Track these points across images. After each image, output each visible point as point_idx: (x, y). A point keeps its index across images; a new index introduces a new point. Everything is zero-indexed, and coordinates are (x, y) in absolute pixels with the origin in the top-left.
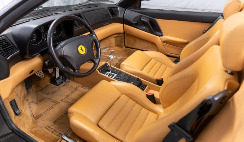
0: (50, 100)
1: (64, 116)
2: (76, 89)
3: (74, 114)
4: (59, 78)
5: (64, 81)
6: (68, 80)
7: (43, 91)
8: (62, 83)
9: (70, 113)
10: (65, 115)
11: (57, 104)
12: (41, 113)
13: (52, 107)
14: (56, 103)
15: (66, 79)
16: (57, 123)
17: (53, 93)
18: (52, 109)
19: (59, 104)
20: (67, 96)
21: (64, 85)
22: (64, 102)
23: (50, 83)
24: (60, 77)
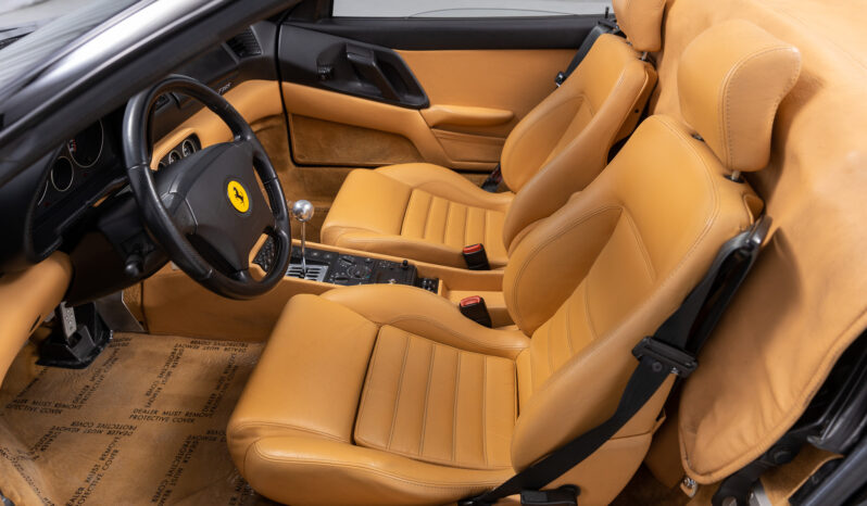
0: (83, 429)
1: (181, 465)
2: (174, 359)
3: (263, 432)
4: (76, 336)
5: (103, 344)
6: (120, 335)
7: (29, 404)
8: (95, 353)
9: (241, 436)
10: (186, 461)
11: (126, 434)
12: (75, 488)
13: (110, 453)
14: (117, 432)
15: (107, 331)
16: (169, 500)
17: (80, 400)
18: (117, 458)
19: (136, 433)
20: (151, 395)
21: (113, 360)
22: (149, 418)
23: (42, 368)
24: (80, 333)
